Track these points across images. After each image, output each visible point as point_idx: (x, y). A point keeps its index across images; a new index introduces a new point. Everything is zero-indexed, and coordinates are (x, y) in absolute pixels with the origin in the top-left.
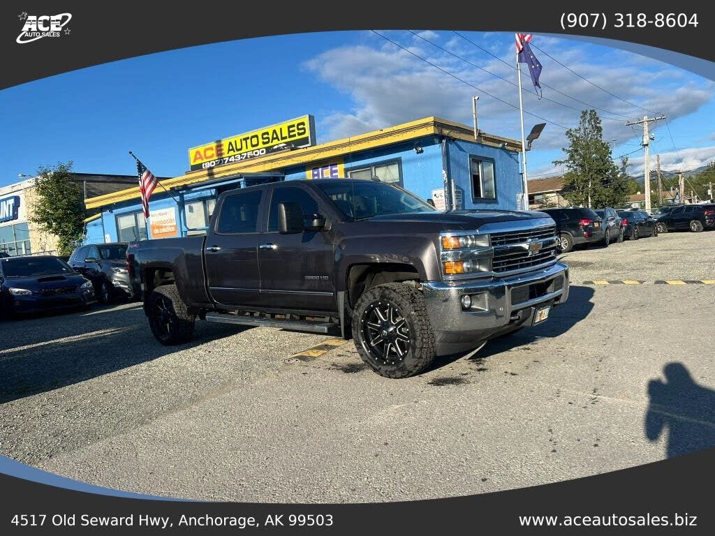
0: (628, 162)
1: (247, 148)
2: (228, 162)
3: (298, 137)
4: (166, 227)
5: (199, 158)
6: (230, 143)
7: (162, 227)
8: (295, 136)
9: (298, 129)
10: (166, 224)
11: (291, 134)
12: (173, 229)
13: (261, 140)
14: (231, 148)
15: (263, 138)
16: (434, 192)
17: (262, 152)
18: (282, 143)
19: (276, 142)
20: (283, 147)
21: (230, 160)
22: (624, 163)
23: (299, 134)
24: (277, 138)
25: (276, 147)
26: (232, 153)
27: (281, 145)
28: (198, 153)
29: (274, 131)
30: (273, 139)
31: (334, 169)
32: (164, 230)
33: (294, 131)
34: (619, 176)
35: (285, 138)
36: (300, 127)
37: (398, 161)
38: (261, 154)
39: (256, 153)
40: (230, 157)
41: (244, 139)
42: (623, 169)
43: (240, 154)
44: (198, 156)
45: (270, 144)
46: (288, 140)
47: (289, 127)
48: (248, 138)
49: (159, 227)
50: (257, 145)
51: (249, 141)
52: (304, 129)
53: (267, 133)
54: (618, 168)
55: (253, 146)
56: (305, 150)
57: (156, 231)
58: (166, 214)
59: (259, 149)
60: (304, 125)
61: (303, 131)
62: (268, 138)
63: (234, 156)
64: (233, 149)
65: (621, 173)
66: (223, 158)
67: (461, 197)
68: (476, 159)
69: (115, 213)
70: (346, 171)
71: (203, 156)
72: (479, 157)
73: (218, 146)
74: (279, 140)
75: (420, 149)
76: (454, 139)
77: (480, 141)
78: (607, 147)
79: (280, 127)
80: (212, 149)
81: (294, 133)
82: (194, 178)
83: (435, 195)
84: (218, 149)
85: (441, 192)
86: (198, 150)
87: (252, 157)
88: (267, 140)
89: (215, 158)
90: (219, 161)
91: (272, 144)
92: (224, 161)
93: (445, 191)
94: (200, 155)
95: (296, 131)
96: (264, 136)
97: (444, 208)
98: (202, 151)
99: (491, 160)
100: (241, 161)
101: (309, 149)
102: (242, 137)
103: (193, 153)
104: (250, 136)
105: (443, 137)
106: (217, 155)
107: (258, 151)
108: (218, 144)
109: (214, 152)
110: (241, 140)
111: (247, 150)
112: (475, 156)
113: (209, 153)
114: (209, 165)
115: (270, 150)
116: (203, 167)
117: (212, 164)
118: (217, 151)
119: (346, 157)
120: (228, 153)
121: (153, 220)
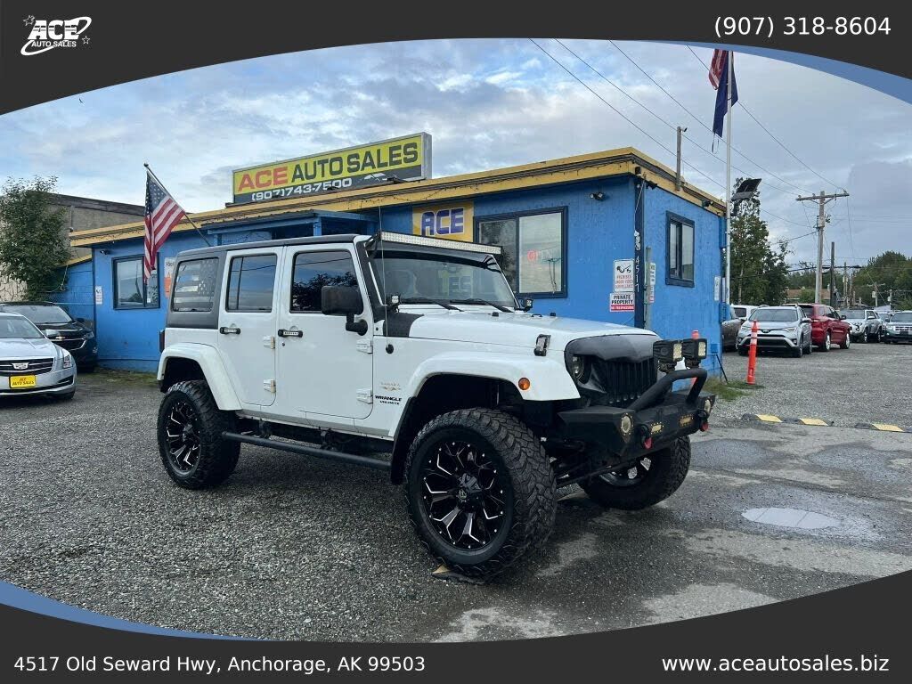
0: (788, 249)
1: (323, 175)
2: (293, 193)
3: (404, 165)
5: (247, 186)
6: (298, 167)
8: (399, 162)
9: (406, 153)
11: (394, 159)
13: (345, 165)
14: (298, 173)
15: (350, 163)
16: (617, 264)
17: (347, 183)
18: (378, 173)
19: (368, 169)
20: (381, 178)
21: (295, 191)
22: (783, 249)
23: (407, 161)
24: (372, 164)
25: (369, 177)
26: (298, 181)
27: (376, 175)
28: (247, 177)
29: (368, 154)
30: (365, 165)
33: (399, 155)
34: (776, 264)
35: (385, 165)
36: (408, 150)
37: (564, 211)
38: (344, 186)
39: (337, 184)
40: (295, 187)
41: (320, 162)
42: (781, 258)
43: (312, 184)
45: (359, 172)
46: (389, 168)
47: (392, 149)
48: (326, 161)
50: (340, 172)
51: (327, 166)
52: (415, 153)
53: (357, 156)
54: (775, 255)
55: (332, 173)
56: (416, 185)
59: (342, 179)
60: (415, 147)
61: (412, 156)
62: (358, 163)
63: (302, 185)
64: (301, 176)
65: (779, 261)
66: (284, 188)
67: (654, 275)
68: (675, 219)
69: (113, 256)
70: (476, 221)
71: (254, 182)
72: (679, 217)
73: (277, 169)
74: (374, 167)
75: (600, 196)
76: (653, 186)
77: (681, 193)
78: (764, 227)
79: (376, 148)
80: (268, 173)
81: (398, 158)
82: (239, 214)
83: (619, 268)
84: (279, 173)
85: (628, 264)
86: (246, 173)
87: (331, 190)
88: (356, 166)
89: (272, 186)
90: (279, 191)
91: (364, 172)
92: (287, 192)
93: (636, 264)
94: (249, 180)
95: (403, 156)
96: (352, 160)
97: (632, 289)
98: (253, 175)
99: (691, 223)
100: (312, 194)
101: (423, 184)
102: (317, 160)
103: (239, 177)
104: (329, 158)
105: (639, 180)
106: (276, 183)
107: (340, 181)
108: (281, 166)
109: (272, 177)
110: (315, 163)
111: (323, 178)
112: (674, 215)
113: (264, 179)
114: (261, 197)
115: (358, 182)
116: (254, 199)
117: (268, 195)
118: (276, 176)
119: (478, 199)
120: (293, 181)
121: (168, 271)
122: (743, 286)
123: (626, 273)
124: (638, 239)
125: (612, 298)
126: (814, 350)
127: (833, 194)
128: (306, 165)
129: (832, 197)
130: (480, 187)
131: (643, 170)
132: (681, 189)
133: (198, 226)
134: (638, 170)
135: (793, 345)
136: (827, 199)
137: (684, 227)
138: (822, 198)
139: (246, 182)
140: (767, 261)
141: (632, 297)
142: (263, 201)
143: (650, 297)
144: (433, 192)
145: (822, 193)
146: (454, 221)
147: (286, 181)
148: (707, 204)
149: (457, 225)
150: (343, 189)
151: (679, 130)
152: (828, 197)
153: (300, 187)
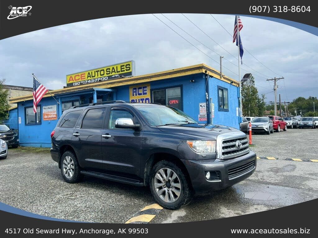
0: (265, 97)
1: (98, 76)
2: (87, 82)
3: (126, 72)
4: (51, 115)
6: (89, 73)
7: (49, 115)
8: (124, 71)
9: (126, 67)
10: (51, 114)
11: (122, 70)
12: (55, 116)
13: (105, 72)
14: (89, 75)
15: (107, 71)
16: (200, 104)
17: (106, 78)
18: (117, 74)
19: (113, 73)
20: (118, 76)
21: (88, 82)
22: (263, 97)
23: (127, 70)
25: (114, 76)
26: (89, 78)
27: (116, 75)
28: (71, 77)
29: (113, 68)
30: (112, 72)
31: (145, 89)
32: (50, 117)
33: (124, 68)
34: (261, 102)
35: (119, 72)
36: (127, 66)
37: (181, 87)
38: (105, 79)
39: (103, 79)
40: (88, 80)
41: (96, 71)
42: (263, 100)
43: (94, 79)
44: (71, 79)
45: (110, 75)
46: (121, 73)
47: (121, 66)
48: (99, 71)
49: (47, 115)
50: (103, 75)
51: (99, 73)
52: (129, 67)
53: (109, 69)
54: (261, 99)
55: (101, 75)
56: (130, 78)
57: (46, 117)
58: (52, 108)
60: (130, 65)
61: (129, 68)
62: (110, 71)
63: (91, 80)
64: (90, 76)
65: (262, 101)
66: (84, 81)
67: (214, 108)
68: (220, 88)
69: (25, 106)
70: (151, 90)
71: (74, 79)
72: (222, 87)
73: (82, 74)
74: (115, 73)
75: (193, 81)
76: (212, 77)
77: (222, 79)
78: (256, 90)
79: (116, 66)
80: (79, 76)
82: (68, 90)
83: (201, 106)
84: (82, 76)
85: (204, 104)
86: (71, 76)
87: (100, 81)
89: (80, 80)
90: (82, 82)
91: (112, 75)
92: (85, 82)
93: (207, 104)
96: (108, 70)
97: (206, 113)
98: (73, 76)
99: (227, 89)
100: (94, 82)
101: (132, 78)
102: (96, 70)
103: (69, 77)
104: (100, 70)
105: (206, 75)
107: (103, 78)
108: (82, 73)
109: (80, 77)
110: (95, 72)
111: (98, 77)
112: (220, 87)
113: (77, 78)
114: (76, 84)
115: (110, 78)
116: (74, 85)
117: (79, 83)
118: (81, 77)
119: (152, 83)
120: (87, 78)
121: (44, 111)
122: (250, 110)
123: (203, 107)
124: (207, 95)
125: (199, 116)
126: (274, 132)
127: (279, 78)
128: (92, 72)
129: (279, 79)
130: (152, 79)
131: (208, 72)
132: (222, 78)
133: (53, 95)
134: (206, 72)
135: (266, 130)
136: (277, 80)
137: (224, 91)
138: (275, 80)
140: (258, 101)
141: (206, 116)
142: (77, 85)
143: (213, 116)
144: (135, 81)
145: (275, 78)
147: (85, 78)
148: (232, 82)
149: (145, 92)
150: (105, 81)
151: (221, 57)
152: (277, 79)
153: (90, 80)
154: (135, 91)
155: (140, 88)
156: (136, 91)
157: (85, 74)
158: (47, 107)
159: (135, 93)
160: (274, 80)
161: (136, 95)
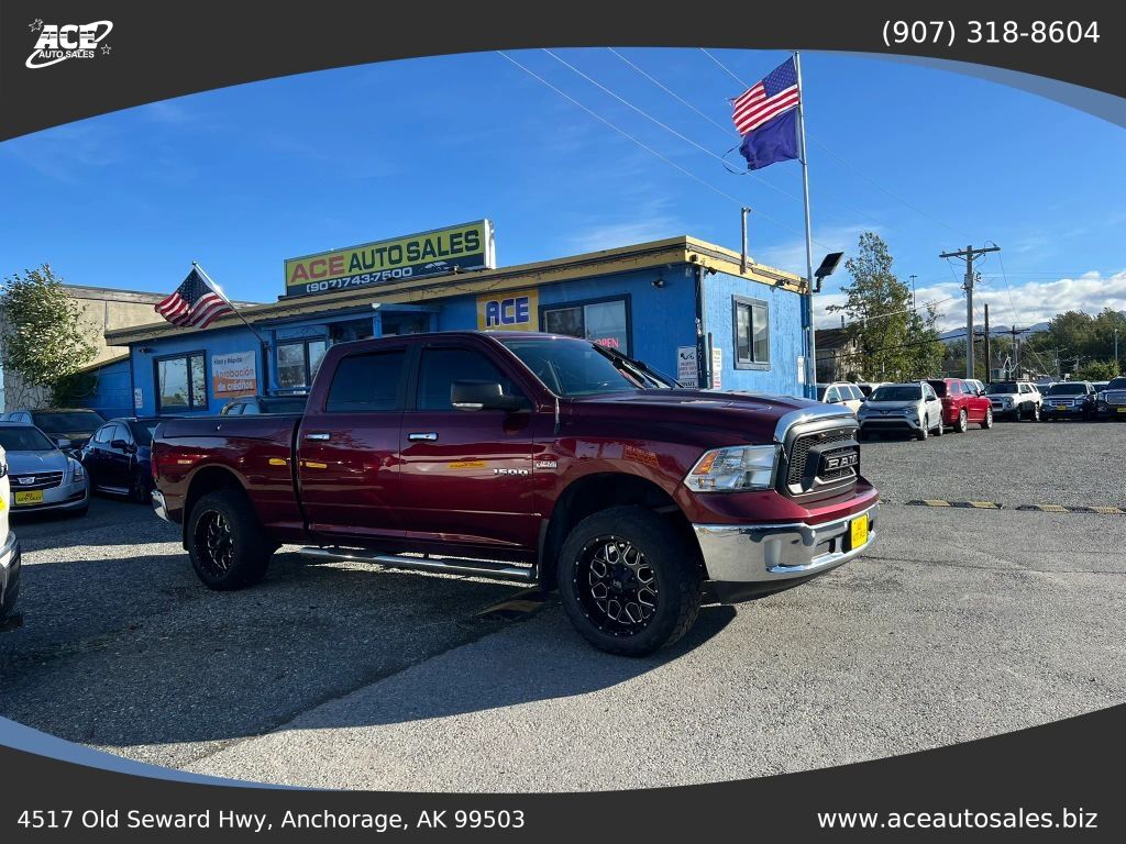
0: (938, 312)
1: (382, 265)
2: (350, 283)
3: (465, 253)
4: (238, 381)
5: (299, 277)
6: (355, 256)
7: (232, 381)
8: (460, 250)
9: (467, 241)
10: (239, 378)
11: (455, 247)
12: (251, 385)
13: (405, 254)
14: (355, 263)
15: (409, 251)
16: (681, 351)
17: (407, 272)
18: (439, 261)
19: (429, 258)
20: (441, 266)
21: (353, 282)
22: (932, 314)
23: (468, 249)
24: (432, 252)
25: (430, 266)
26: (356, 271)
27: (437, 264)
28: (300, 267)
29: (428, 242)
30: (426, 253)
31: (522, 306)
32: (235, 387)
33: (460, 243)
34: (924, 331)
35: (446, 253)
36: (470, 238)
37: (627, 298)
38: (404, 275)
39: (397, 274)
40: (352, 277)
41: (378, 251)
42: (929, 322)
43: (370, 274)
45: (420, 261)
46: (450, 256)
47: (453, 237)
48: (385, 249)
49: (226, 382)
50: (400, 261)
51: (386, 254)
52: (477, 241)
53: (417, 244)
55: (392, 262)
56: (478, 274)
57: (221, 387)
58: (240, 360)
59: (401, 268)
60: (477, 235)
61: (474, 244)
62: (418, 252)
63: (360, 275)
65: (927, 327)
66: (341, 278)
67: (719, 360)
68: (743, 302)
69: (155, 355)
70: (541, 309)
71: (308, 272)
72: (746, 299)
73: (334, 259)
74: (435, 256)
75: (661, 283)
76: (713, 271)
77: (749, 274)
79: (437, 235)
80: (323, 262)
81: (460, 246)
82: (294, 307)
83: (682, 355)
84: (335, 263)
85: (692, 350)
86: (299, 262)
87: (391, 281)
88: (415, 255)
89: (328, 277)
90: (335, 281)
91: (423, 261)
92: (344, 282)
93: (698, 351)
94: (303, 270)
95: (464, 244)
96: (412, 248)
97: (696, 375)
98: (306, 265)
99: (764, 304)
100: (371, 285)
101: (485, 273)
102: (374, 248)
103: (292, 268)
104: (388, 246)
105: (697, 268)
106: (332, 273)
107: (399, 271)
108: (335, 256)
109: (327, 267)
110: (373, 251)
111: (383, 267)
112: (741, 298)
113: (318, 269)
114: (316, 288)
115: (419, 270)
116: (308, 291)
117: (324, 286)
118: (332, 266)
119: (542, 288)
120: (350, 271)
121: (216, 370)
123: (689, 360)
124: (699, 325)
127: (982, 248)
128: (363, 253)
129: (981, 251)
130: (543, 276)
131: (700, 257)
132: (749, 270)
133: (249, 320)
134: (694, 258)
136: (975, 255)
137: (754, 308)
139: (300, 272)
141: (696, 384)
142: (319, 293)
143: (715, 383)
144: (495, 282)
145: (970, 247)
146: (519, 310)
147: (342, 271)
148: (780, 283)
149: (522, 314)
150: (402, 280)
152: (975, 252)
153: (358, 277)
154: (492, 310)
155: (510, 302)
156: (497, 310)
157: (341, 258)
158: (225, 357)
159: (493, 318)
160: (965, 257)
161: (497, 322)
